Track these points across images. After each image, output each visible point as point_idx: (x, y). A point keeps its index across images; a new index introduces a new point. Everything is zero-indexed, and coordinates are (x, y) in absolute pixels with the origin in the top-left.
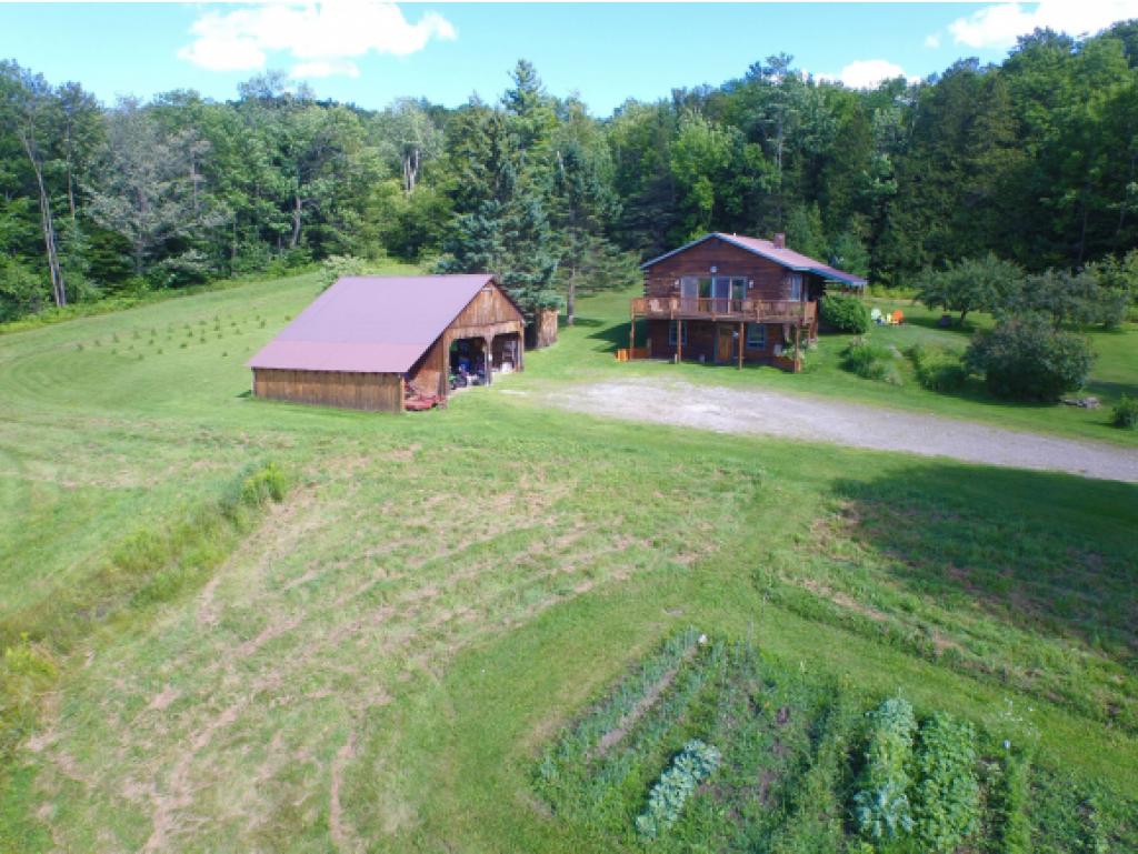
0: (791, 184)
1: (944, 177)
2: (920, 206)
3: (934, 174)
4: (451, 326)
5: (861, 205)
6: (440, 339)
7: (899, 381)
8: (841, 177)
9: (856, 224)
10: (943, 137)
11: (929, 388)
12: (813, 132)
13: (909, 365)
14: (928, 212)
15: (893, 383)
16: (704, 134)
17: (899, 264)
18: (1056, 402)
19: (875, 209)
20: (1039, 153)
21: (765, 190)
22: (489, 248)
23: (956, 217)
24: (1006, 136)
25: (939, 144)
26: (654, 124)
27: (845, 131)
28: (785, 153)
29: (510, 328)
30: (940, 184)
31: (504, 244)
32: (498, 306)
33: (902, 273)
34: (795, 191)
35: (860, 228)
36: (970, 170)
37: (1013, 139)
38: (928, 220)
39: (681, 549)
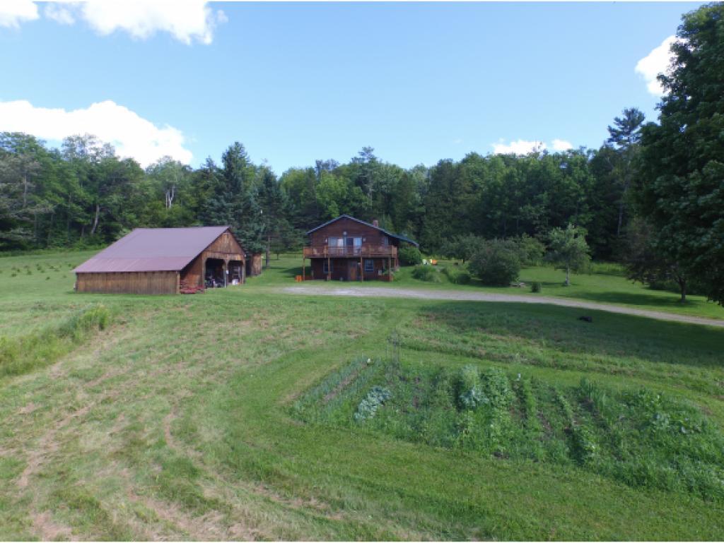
0: (376, 207)
1: (446, 205)
2: (437, 218)
3: (442, 203)
4: (206, 250)
5: (411, 217)
6: (199, 256)
7: (440, 281)
8: (400, 204)
9: (409, 226)
10: (444, 187)
11: (454, 283)
12: (386, 184)
13: (444, 275)
14: (441, 221)
15: (438, 281)
16: (333, 182)
17: (431, 245)
18: (509, 285)
19: (417, 219)
20: (482, 196)
21: (364, 209)
22: (226, 217)
23: (453, 223)
24: (469, 189)
25: (442, 191)
26: (308, 176)
27: (400, 183)
28: (373, 192)
29: (238, 258)
30: (445, 207)
31: (234, 217)
32: (231, 244)
33: (433, 248)
34: (379, 210)
35: (412, 228)
36: (457, 202)
37: (472, 190)
38: (441, 224)
39: (349, 332)
